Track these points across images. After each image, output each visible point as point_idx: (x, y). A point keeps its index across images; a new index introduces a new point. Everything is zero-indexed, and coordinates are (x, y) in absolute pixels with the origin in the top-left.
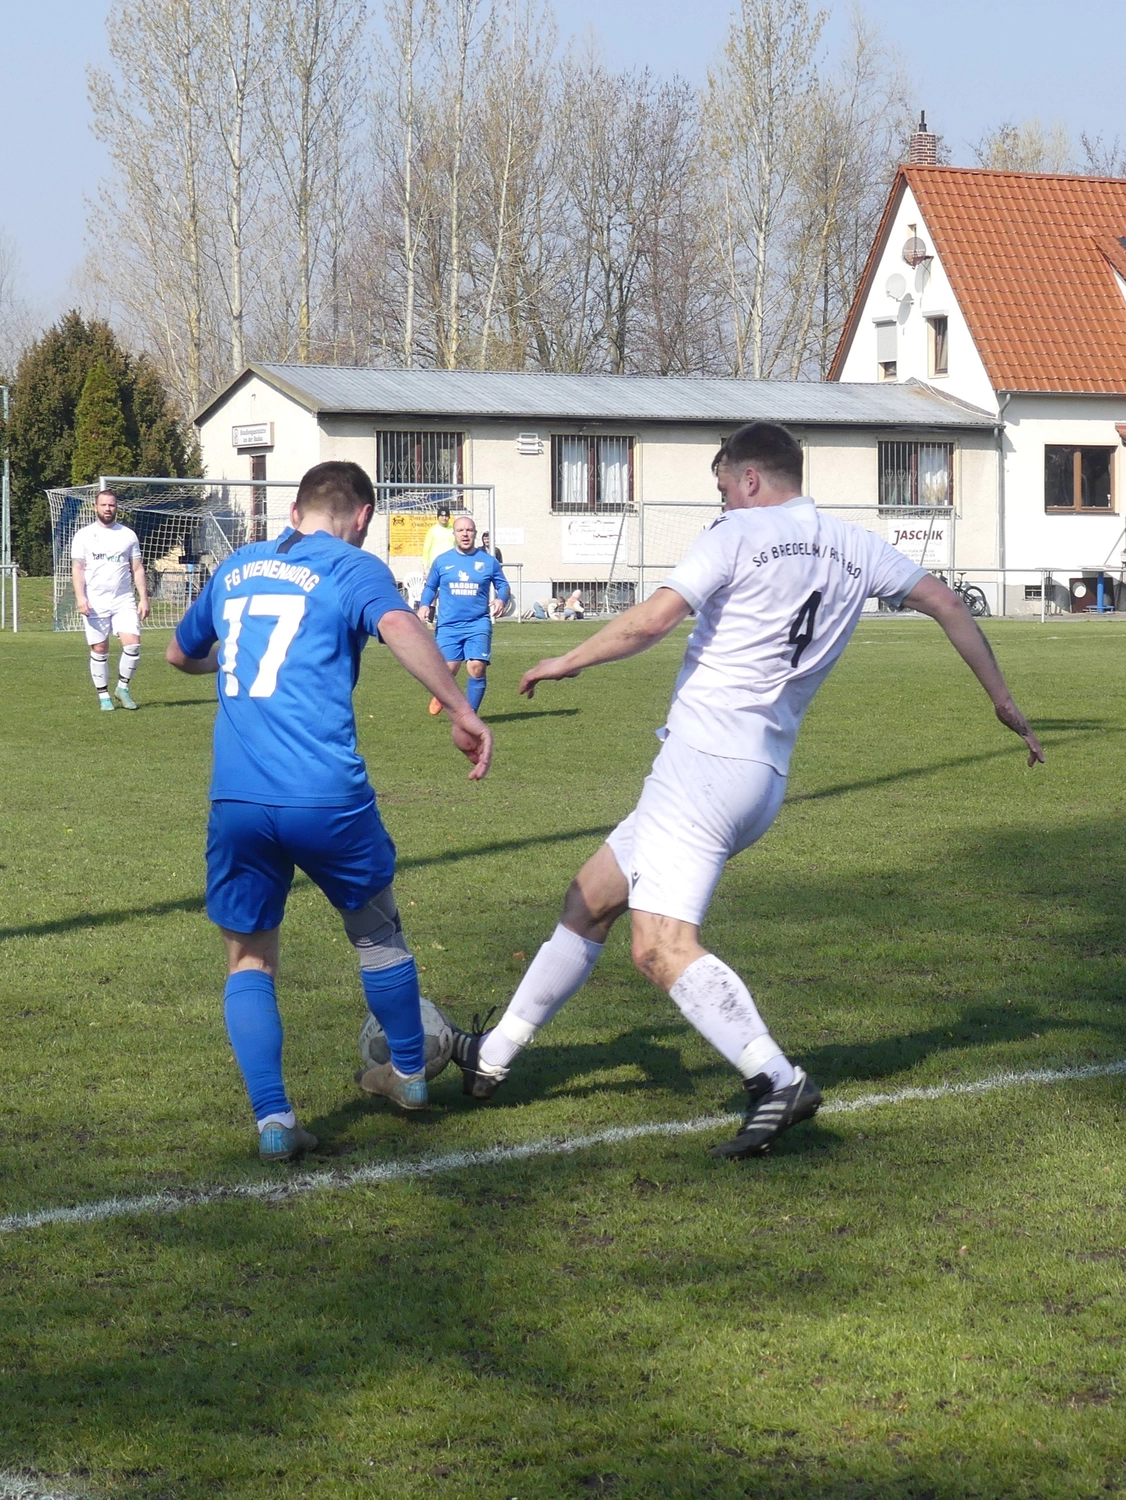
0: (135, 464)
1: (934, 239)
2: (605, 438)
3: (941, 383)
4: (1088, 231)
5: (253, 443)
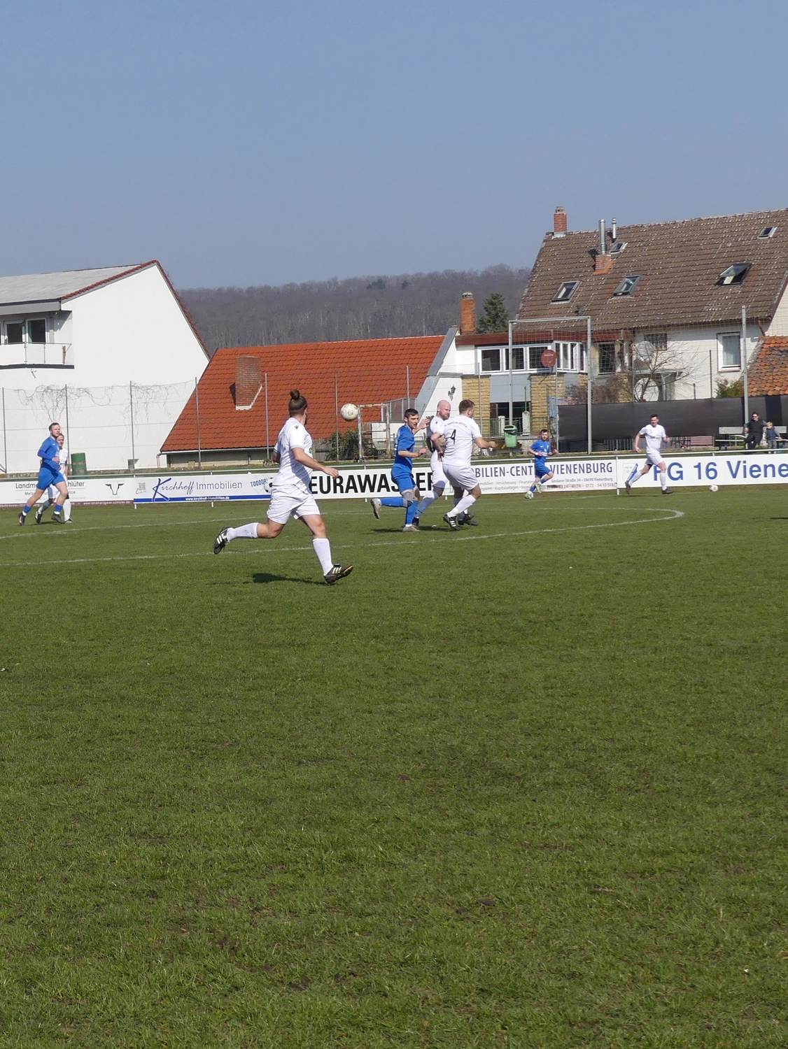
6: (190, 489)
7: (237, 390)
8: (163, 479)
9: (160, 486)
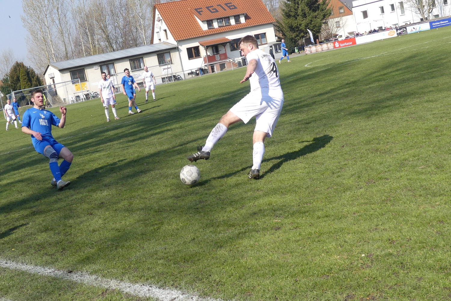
0: (31, 85)
1: (161, 16)
2: (109, 64)
3: (168, 41)
4: (189, 9)
5: (52, 77)
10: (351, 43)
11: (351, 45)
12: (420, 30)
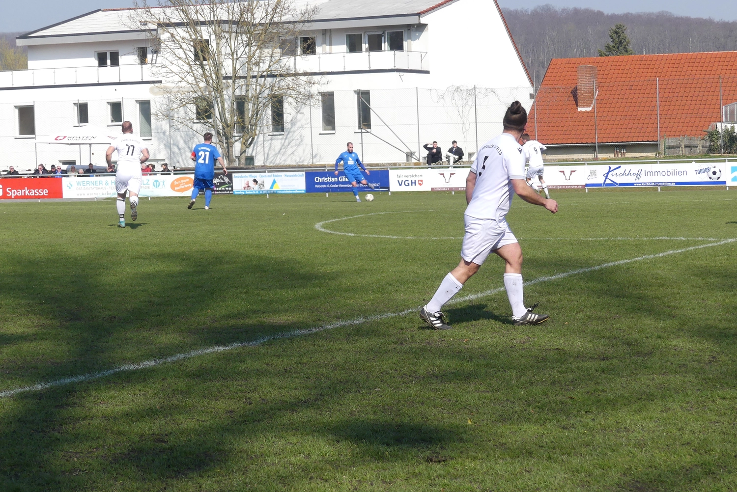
6: (638, 175)
7: (579, 94)
8: (613, 167)
9: (610, 173)
10: (45, 192)
11: (43, 197)
12: (275, 189)
